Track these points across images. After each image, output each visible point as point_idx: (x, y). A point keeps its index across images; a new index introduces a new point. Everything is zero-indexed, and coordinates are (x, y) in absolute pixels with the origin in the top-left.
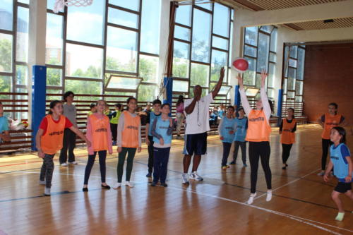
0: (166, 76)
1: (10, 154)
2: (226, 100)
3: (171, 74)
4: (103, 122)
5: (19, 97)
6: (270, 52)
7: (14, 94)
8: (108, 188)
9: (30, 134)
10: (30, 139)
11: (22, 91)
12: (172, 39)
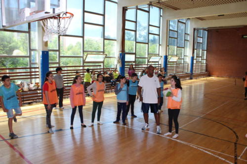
0: (121, 52)
1: (29, 104)
2: (158, 65)
3: (124, 51)
4: (80, 89)
5: (33, 70)
6: (185, 34)
7: (31, 68)
8: (85, 126)
9: (40, 91)
10: (41, 95)
11: (35, 66)
12: (124, 29)
